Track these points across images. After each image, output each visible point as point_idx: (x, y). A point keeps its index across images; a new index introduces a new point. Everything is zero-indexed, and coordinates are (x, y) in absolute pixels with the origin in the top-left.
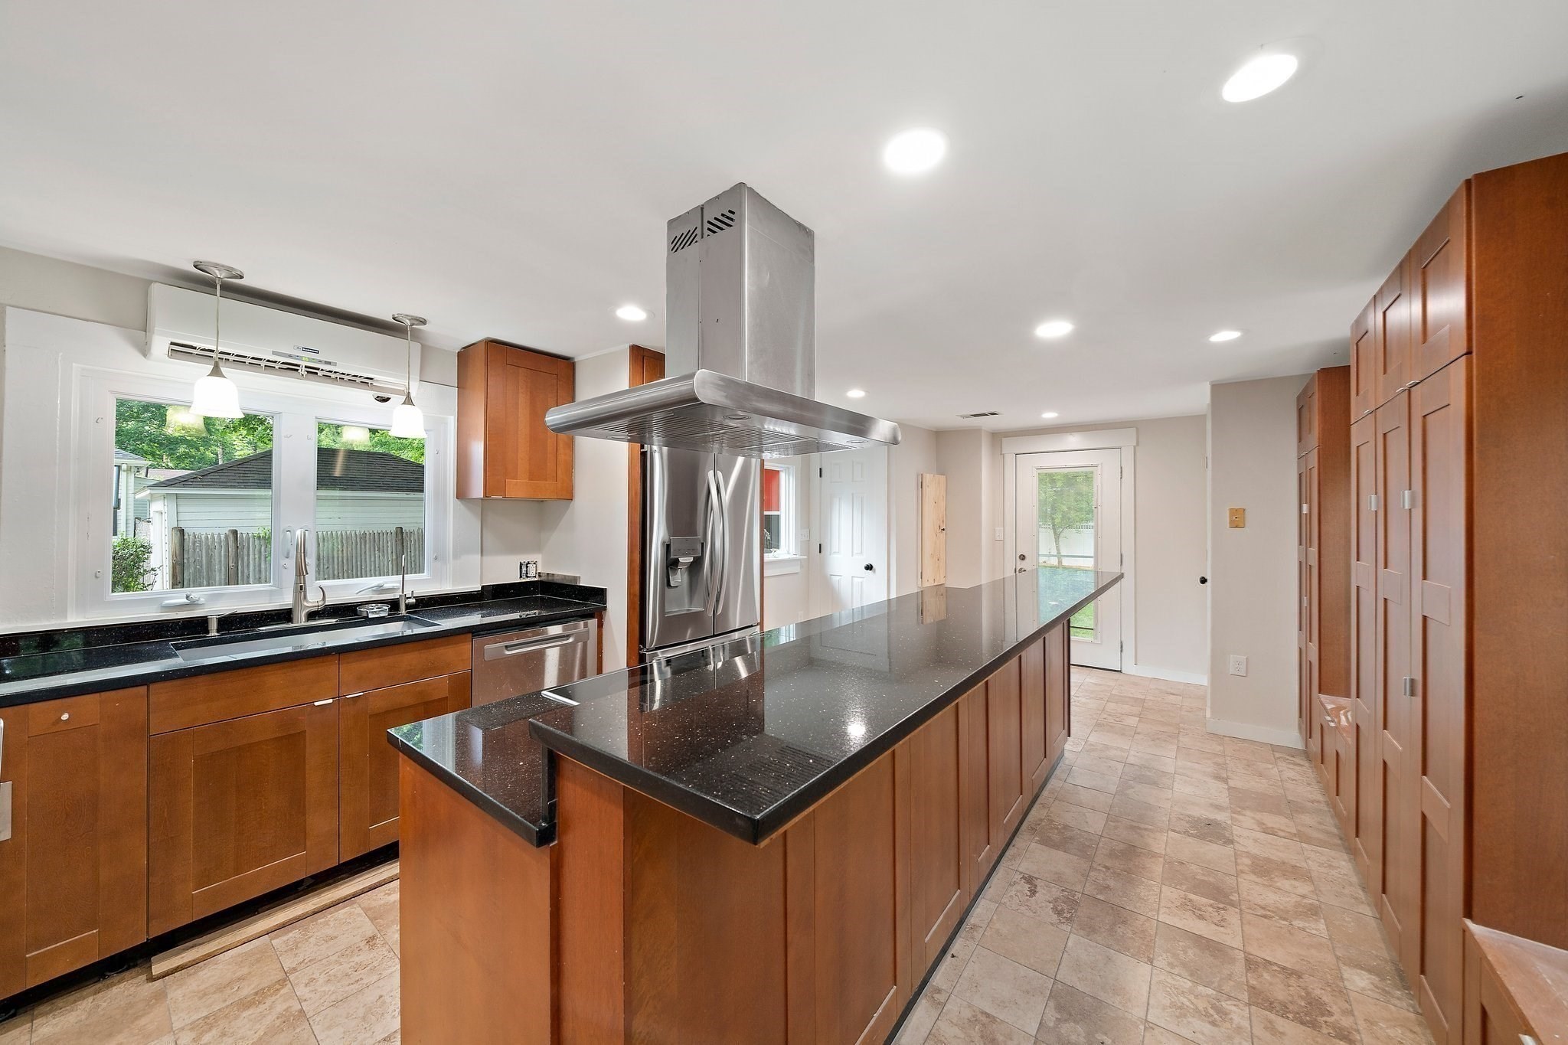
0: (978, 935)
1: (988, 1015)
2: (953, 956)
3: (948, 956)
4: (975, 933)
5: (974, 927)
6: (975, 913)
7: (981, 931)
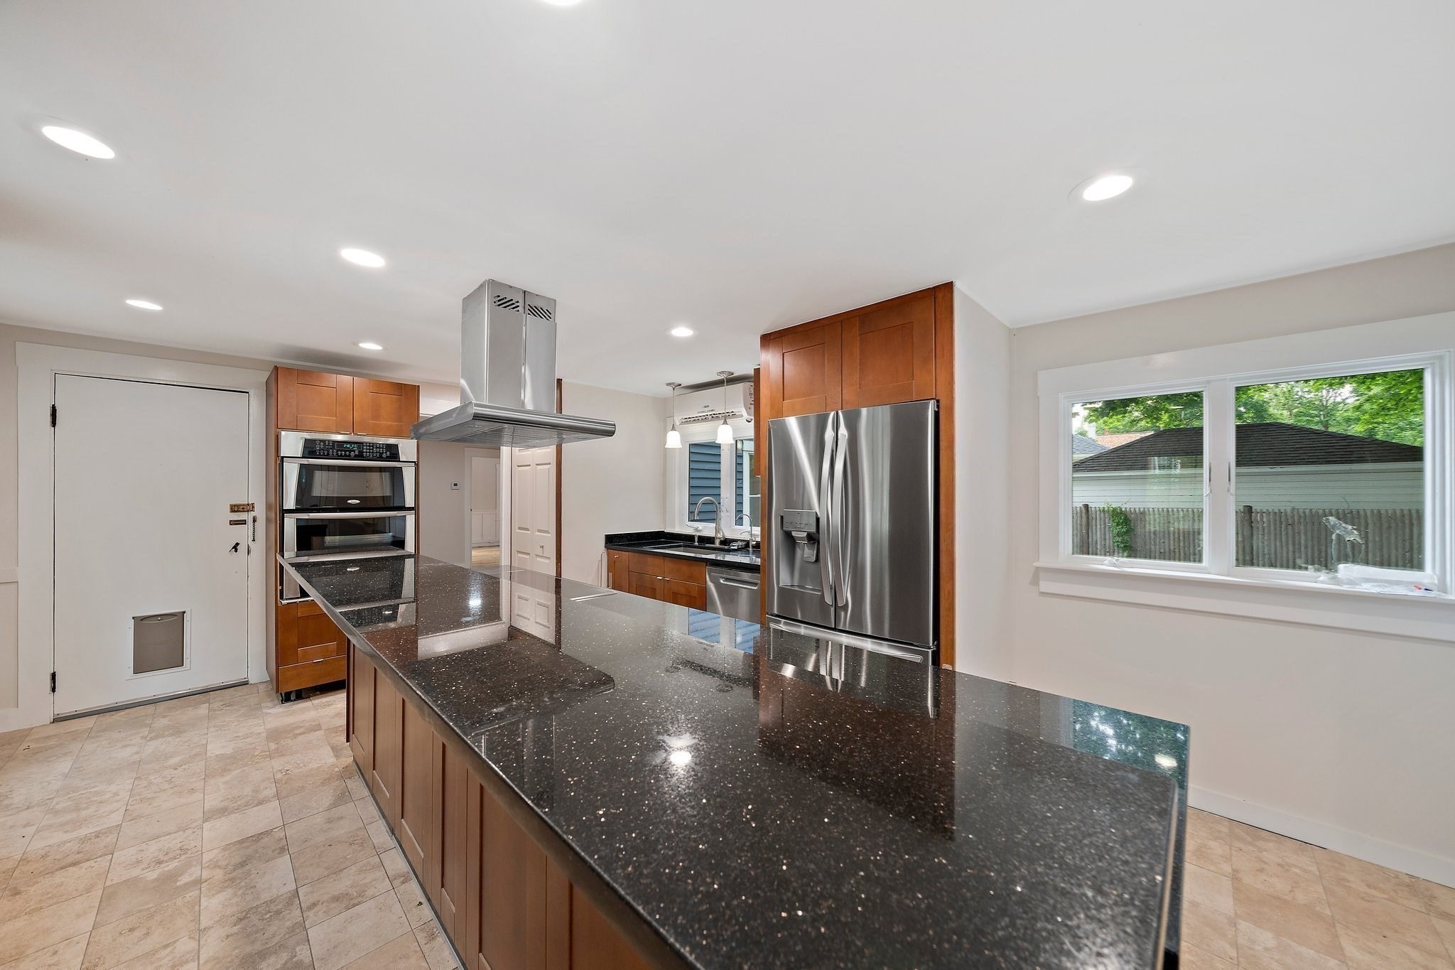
0: (421, 937)
1: (354, 906)
2: (420, 904)
3: (423, 900)
4: (425, 935)
5: (432, 937)
6: (446, 948)
7: (422, 942)
